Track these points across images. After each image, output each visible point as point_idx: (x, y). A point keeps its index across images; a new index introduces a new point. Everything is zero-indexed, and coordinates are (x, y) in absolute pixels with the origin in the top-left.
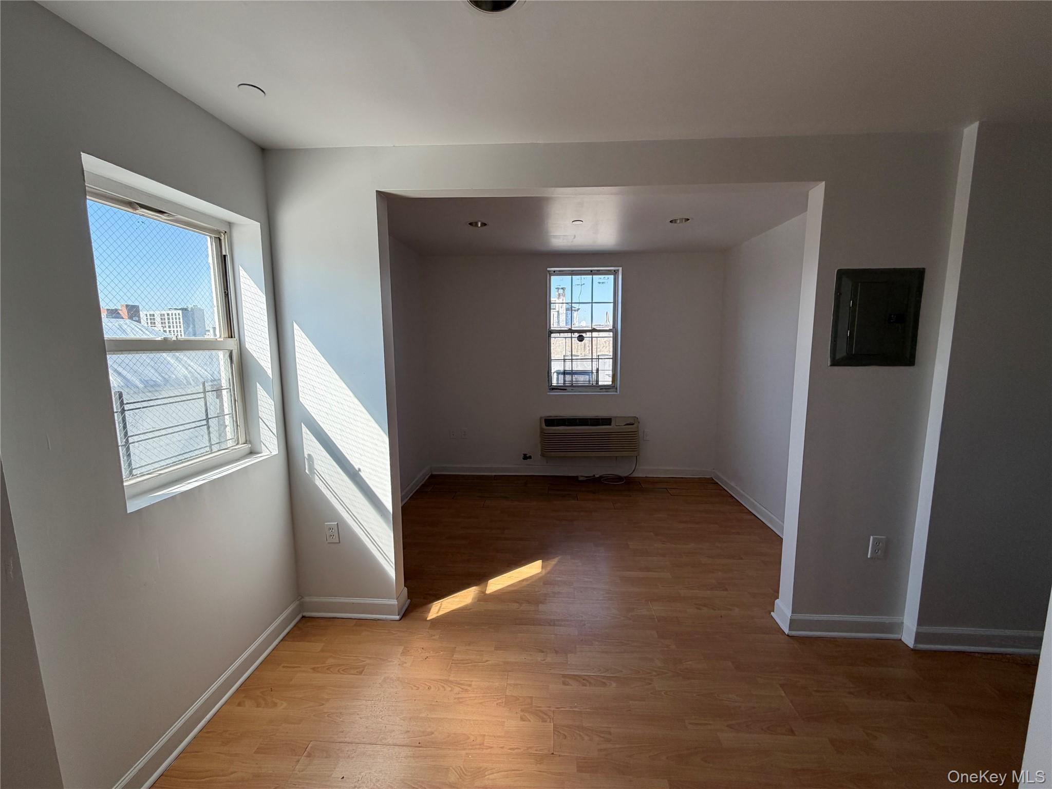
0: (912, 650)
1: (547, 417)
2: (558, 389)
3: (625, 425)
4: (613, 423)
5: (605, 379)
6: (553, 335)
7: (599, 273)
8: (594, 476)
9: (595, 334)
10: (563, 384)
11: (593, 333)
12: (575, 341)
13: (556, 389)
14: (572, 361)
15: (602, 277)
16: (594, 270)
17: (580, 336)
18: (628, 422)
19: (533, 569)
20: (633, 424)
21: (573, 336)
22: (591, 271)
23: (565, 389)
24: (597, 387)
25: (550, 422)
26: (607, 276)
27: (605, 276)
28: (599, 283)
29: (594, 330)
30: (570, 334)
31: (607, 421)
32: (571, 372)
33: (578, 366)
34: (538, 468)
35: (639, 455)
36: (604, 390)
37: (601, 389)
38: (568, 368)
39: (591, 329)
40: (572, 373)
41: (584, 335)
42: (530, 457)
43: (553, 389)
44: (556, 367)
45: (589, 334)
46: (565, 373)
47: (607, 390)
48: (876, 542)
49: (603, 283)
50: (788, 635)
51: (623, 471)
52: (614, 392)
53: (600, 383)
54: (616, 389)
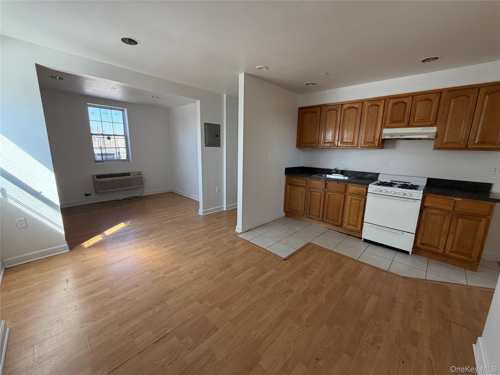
0: (226, 211)
1: (97, 175)
2: (100, 162)
4: (131, 174)
5: (124, 156)
6: (93, 136)
7: (114, 109)
8: (125, 198)
9: (116, 137)
10: (101, 160)
12: (106, 139)
13: (98, 162)
14: (105, 149)
15: (116, 111)
16: (112, 108)
17: (108, 137)
18: (138, 174)
20: (140, 174)
21: (104, 137)
23: (104, 162)
24: (119, 160)
25: (99, 177)
26: (119, 111)
28: (115, 114)
29: (115, 135)
31: (129, 174)
32: (105, 154)
33: (108, 151)
34: (95, 199)
35: (144, 186)
37: (122, 161)
38: (104, 151)
39: (113, 134)
41: (110, 137)
42: (90, 194)
44: (97, 151)
45: (113, 137)
46: (102, 155)
48: (217, 189)
49: (117, 114)
50: (203, 216)
51: (137, 193)
53: (121, 159)
54: (129, 161)
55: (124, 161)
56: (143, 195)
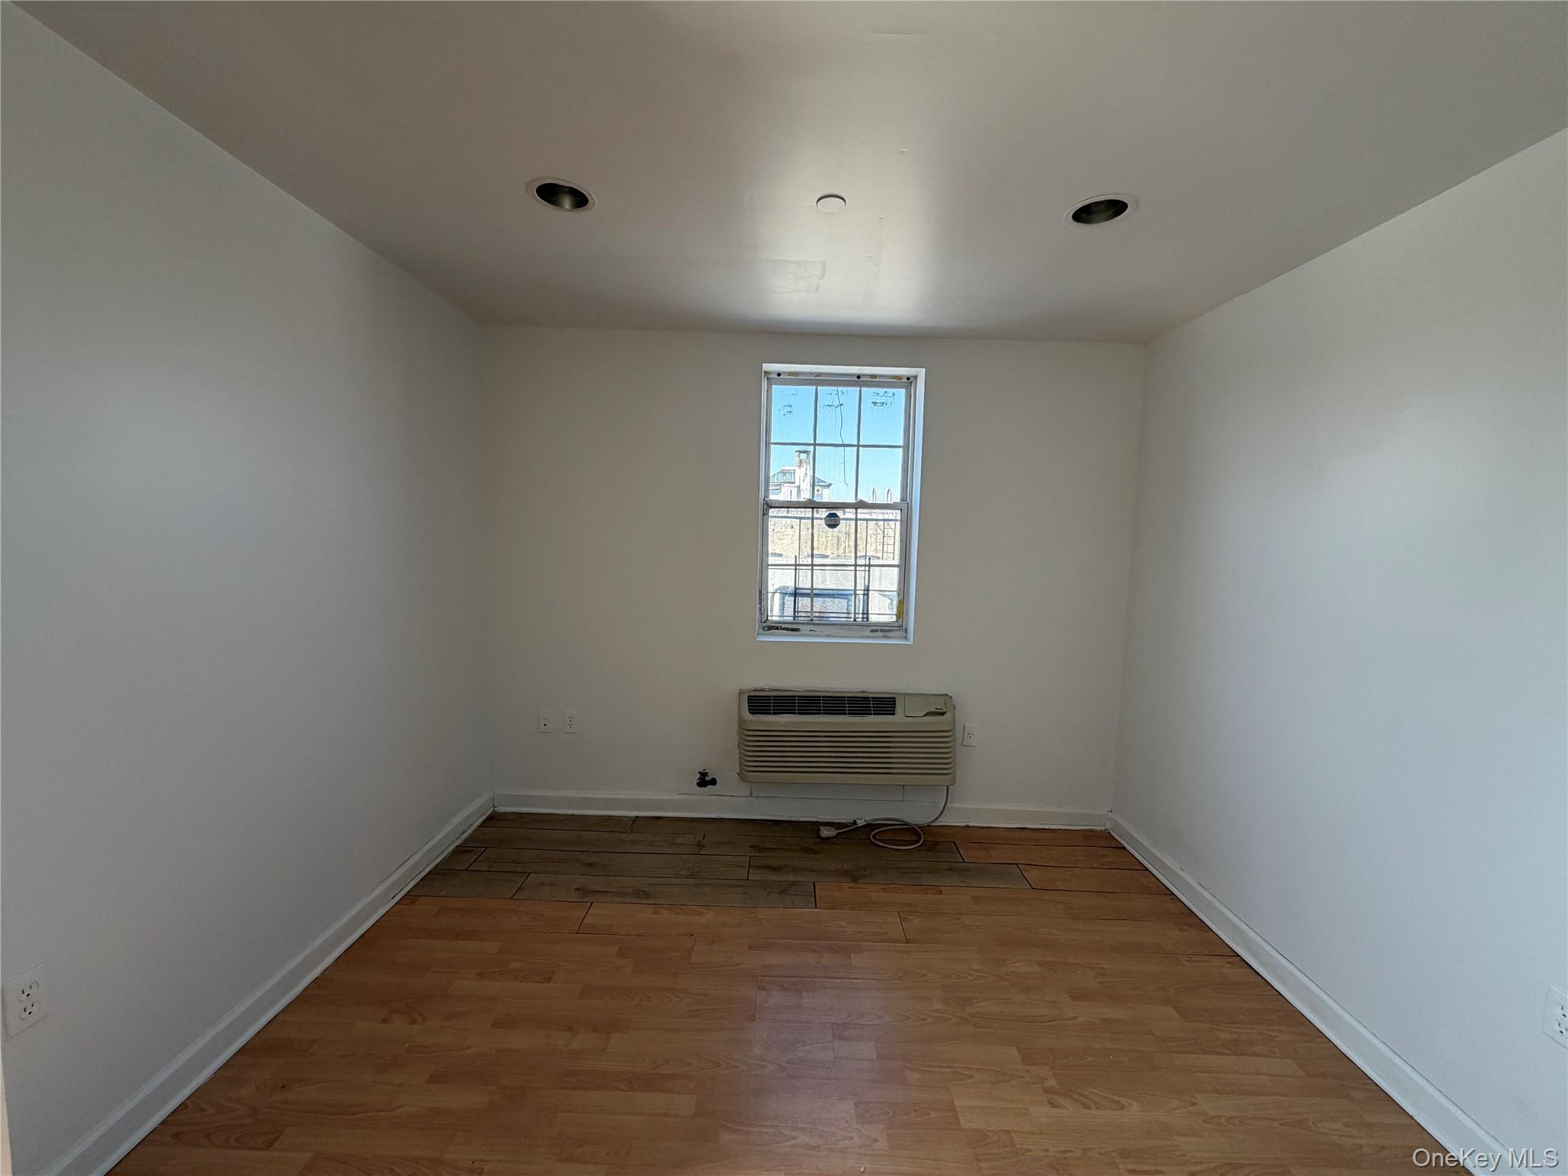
1: (752, 692)
2: (782, 629)
3: (927, 714)
4: (899, 709)
5: (882, 610)
6: (772, 512)
7: (874, 381)
8: (855, 823)
9: (863, 514)
10: (792, 619)
11: (859, 510)
12: (820, 525)
13: (777, 628)
14: (812, 570)
15: (881, 391)
16: (863, 374)
17: (830, 516)
18: (932, 708)
20: (943, 714)
21: (816, 516)
22: (858, 376)
23: (797, 630)
24: (865, 625)
25: (761, 703)
26: (891, 391)
27: (886, 390)
28: (875, 403)
29: (860, 505)
30: (811, 510)
31: (885, 705)
32: (809, 591)
33: (826, 580)
34: (731, 802)
35: (954, 783)
36: (880, 634)
37: (872, 631)
38: (805, 583)
39: (854, 501)
40: (813, 594)
41: (840, 513)
42: (714, 781)
43: (770, 628)
44: (778, 579)
45: (850, 514)
46: (796, 594)
47: (887, 634)
49: (882, 404)
51: (916, 811)
52: (900, 638)
53: (873, 618)
54: (906, 630)
55: (882, 631)
56: (946, 821)
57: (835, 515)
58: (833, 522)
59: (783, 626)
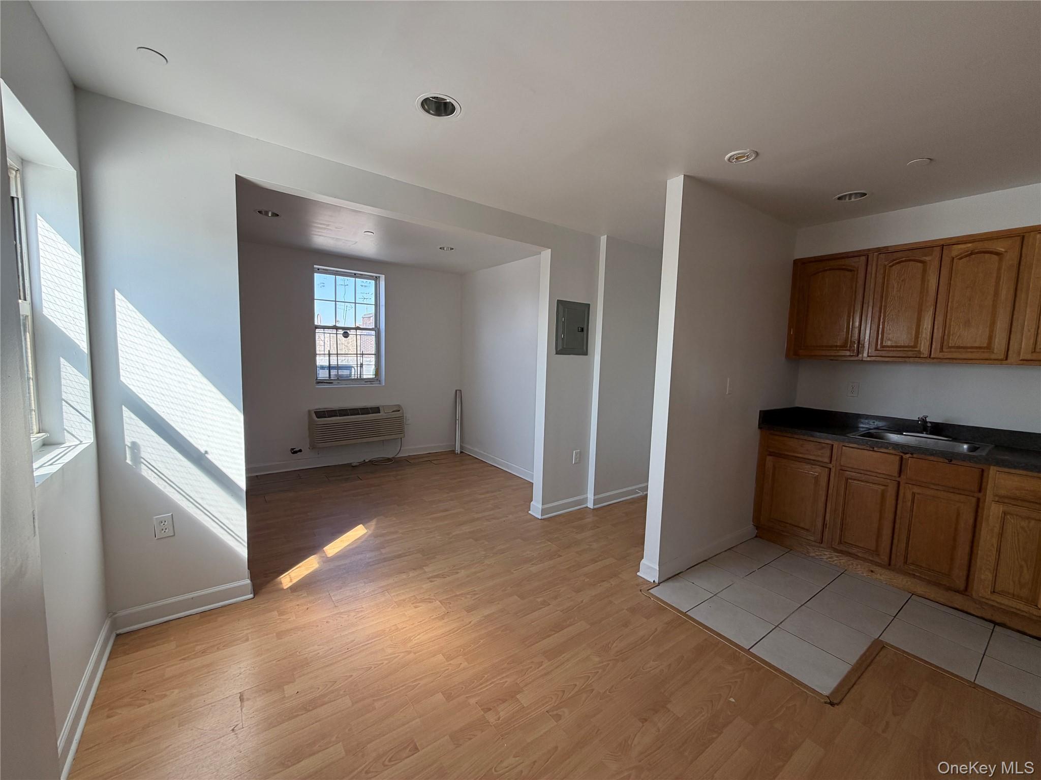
0: (593, 509)
1: (316, 409)
2: (325, 383)
3: (393, 412)
4: (381, 411)
5: (369, 372)
6: (317, 330)
7: (361, 277)
8: (364, 461)
9: (359, 332)
10: (328, 378)
11: (357, 331)
12: (340, 337)
13: (322, 383)
14: (337, 356)
15: (365, 280)
16: (357, 274)
17: (345, 332)
18: (394, 410)
19: (358, 532)
20: (399, 411)
21: (338, 332)
22: (355, 274)
23: (332, 383)
24: (361, 380)
25: (320, 414)
26: (369, 281)
27: (367, 280)
28: (362, 286)
29: (357, 328)
30: (335, 330)
31: (376, 410)
32: (336, 366)
33: (343, 361)
34: (308, 461)
35: (404, 437)
36: (369, 383)
37: (365, 382)
38: (334, 362)
39: (354, 327)
40: (338, 368)
41: (348, 331)
42: (300, 451)
43: (319, 383)
44: (321, 361)
45: (353, 332)
46: (330, 368)
48: (576, 454)
49: (365, 286)
50: (541, 519)
51: (389, 452)
52: (378, 384)
53: (365, 377)
54: (380, 381)
55: (370, 382)
56: (400, 455)
57: (347, 332)
58: (346, 335)
59: (325, 381)
